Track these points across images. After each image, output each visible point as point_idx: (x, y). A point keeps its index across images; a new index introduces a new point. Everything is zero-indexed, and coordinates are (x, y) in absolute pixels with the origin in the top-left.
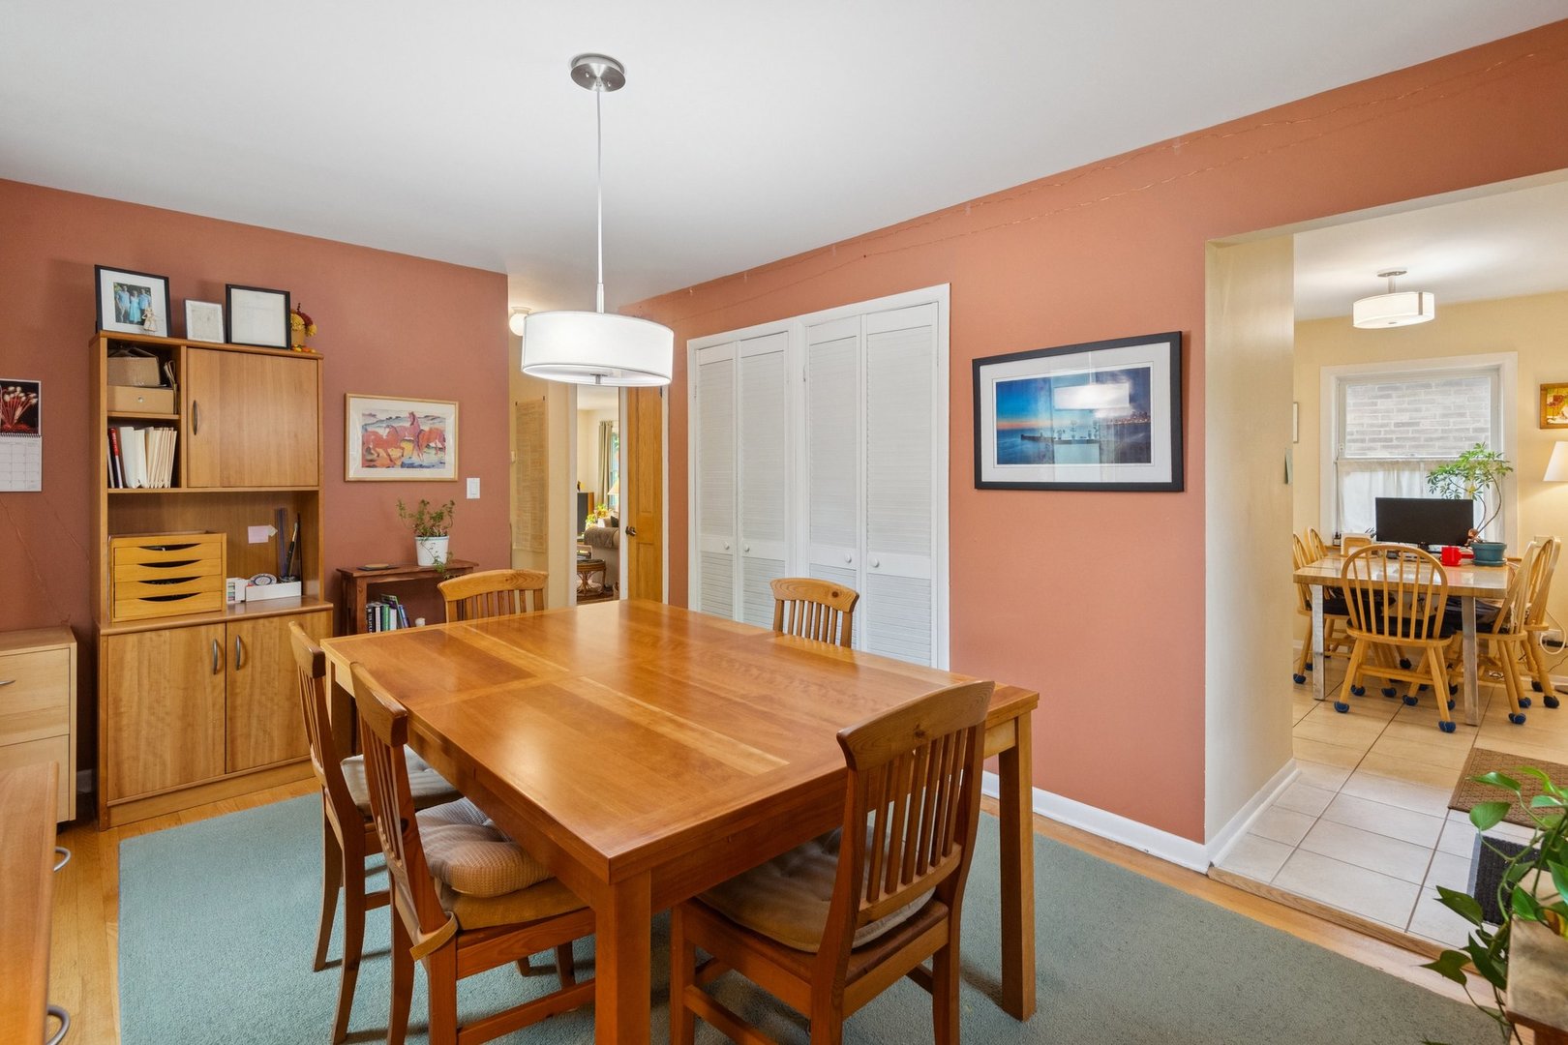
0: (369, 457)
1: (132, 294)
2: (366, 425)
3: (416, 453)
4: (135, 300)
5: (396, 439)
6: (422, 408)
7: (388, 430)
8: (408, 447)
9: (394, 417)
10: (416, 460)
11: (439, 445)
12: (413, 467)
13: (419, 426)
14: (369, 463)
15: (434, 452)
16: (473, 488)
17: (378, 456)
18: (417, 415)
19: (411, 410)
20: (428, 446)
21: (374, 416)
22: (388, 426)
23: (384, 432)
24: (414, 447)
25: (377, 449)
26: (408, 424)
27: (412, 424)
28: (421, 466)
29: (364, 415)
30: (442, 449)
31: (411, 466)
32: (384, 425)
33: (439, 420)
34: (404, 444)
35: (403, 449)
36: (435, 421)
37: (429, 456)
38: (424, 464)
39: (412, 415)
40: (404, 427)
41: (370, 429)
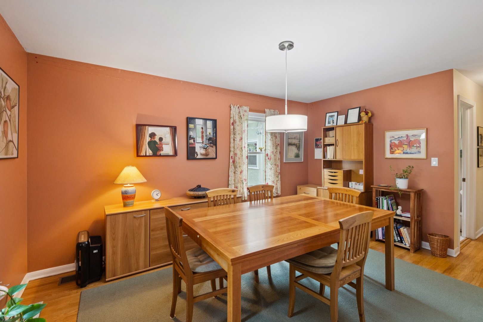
0: (392, 151)
1: (331, 117)
2: (391, 140)
3: (408, 149)
4: (332, 118)
5: (401, 144)
6: (410, 133)
7: (398, 141)
8: (405, 146)
9: (400, 137)
10: (408, 151)
11: (418, 145)
12: (408, 154)
13: (410, 139)
14: (392, 153)
15: (416, 148)
16: (434, 162)
17: (395, 150)
18: (409, 135)
19: (407, 134)
20: (413, 146)
21: (394, 137)
22: (398, 140)
23: (397, 142)
24: (408, 147)
25: (395, 148)
26: (405, 139)
27: (407, 138)
28: (411, 153)
29: (390, 137)
30: (420, 147)
31: (407, 153)
32: (397, 140)
33: (418, 136)
34: (404, 146)
35: (404, 147)
36: (416, 137)
37: (414, 150)
38: (412, 152)
39: (407, 135)
40: (404, 140)
41: (392, 141)
